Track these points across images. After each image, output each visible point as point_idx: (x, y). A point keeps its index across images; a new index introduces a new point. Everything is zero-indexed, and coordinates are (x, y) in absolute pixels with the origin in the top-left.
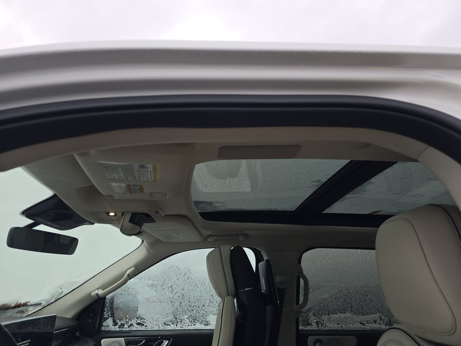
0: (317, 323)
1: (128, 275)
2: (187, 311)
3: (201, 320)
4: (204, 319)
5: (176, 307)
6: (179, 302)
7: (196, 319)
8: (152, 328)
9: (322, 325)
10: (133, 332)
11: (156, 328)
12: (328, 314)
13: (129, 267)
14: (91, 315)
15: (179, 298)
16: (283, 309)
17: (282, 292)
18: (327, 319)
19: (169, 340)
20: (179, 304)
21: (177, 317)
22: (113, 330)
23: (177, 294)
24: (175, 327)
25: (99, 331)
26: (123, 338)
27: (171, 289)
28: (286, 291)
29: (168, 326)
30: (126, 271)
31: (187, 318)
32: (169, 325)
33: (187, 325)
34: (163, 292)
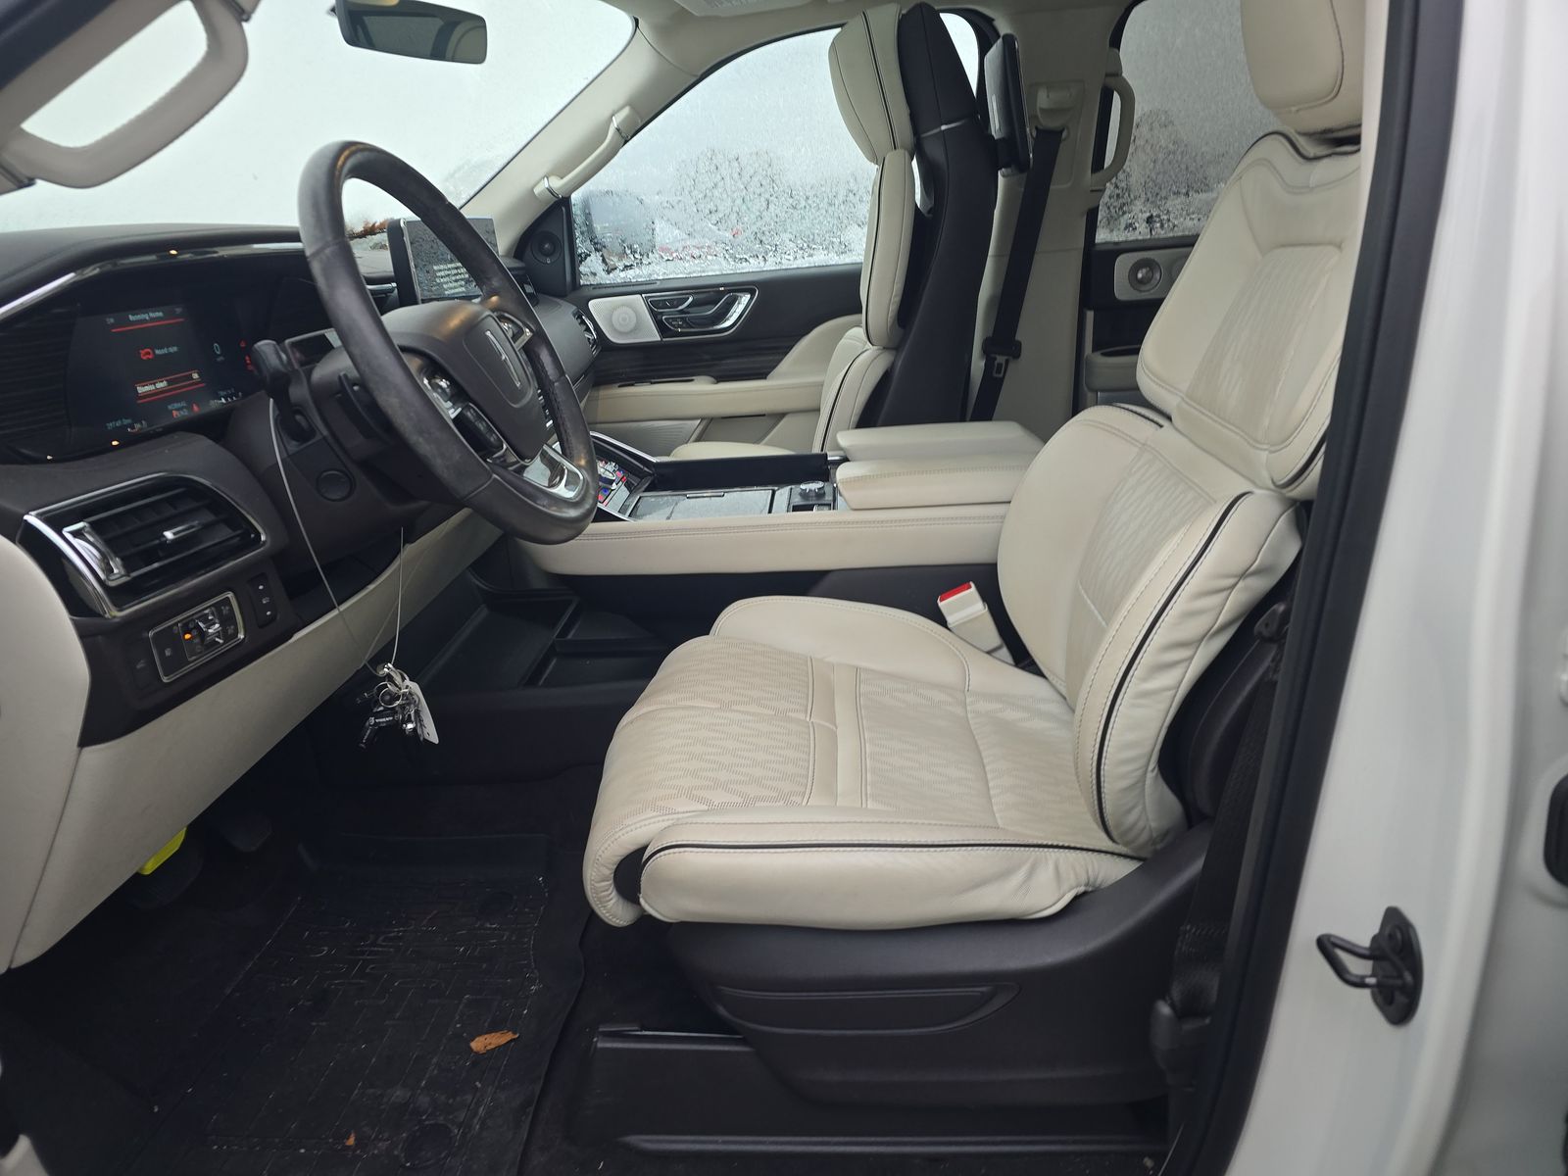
0: (1150, 220)
1: (618, 130)
2: (789, 221)
3: (827, 243)
4: (835, 240)
5: (758, 213)
6: (763, 199)
7: (813, 240)
8: (704, 272)
9: (1162, 226)
10: (658, 282)
11: (712, 270)
12: (1187, 194)
13: (613, 107)
14: (546, 246)
15: (763, 190)
16: (1052, 187)
17: (1050, 139)
18: (1179, 207)
19: (752, 294)
20: (764, 204)
21: (764, 239)
22: (608, 282)
23: (755, 179)
24: (762, 264)
25: (575, 285)
26: (639, 296)
27: (737, 165)
28: (1064, 134)
29: (744, 264)
30: (610, 120)
31: (790, 240)
32: (746, 260)
33: (791, 258)
34: (718, 176)
